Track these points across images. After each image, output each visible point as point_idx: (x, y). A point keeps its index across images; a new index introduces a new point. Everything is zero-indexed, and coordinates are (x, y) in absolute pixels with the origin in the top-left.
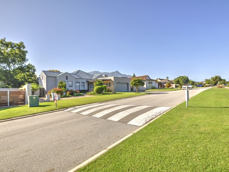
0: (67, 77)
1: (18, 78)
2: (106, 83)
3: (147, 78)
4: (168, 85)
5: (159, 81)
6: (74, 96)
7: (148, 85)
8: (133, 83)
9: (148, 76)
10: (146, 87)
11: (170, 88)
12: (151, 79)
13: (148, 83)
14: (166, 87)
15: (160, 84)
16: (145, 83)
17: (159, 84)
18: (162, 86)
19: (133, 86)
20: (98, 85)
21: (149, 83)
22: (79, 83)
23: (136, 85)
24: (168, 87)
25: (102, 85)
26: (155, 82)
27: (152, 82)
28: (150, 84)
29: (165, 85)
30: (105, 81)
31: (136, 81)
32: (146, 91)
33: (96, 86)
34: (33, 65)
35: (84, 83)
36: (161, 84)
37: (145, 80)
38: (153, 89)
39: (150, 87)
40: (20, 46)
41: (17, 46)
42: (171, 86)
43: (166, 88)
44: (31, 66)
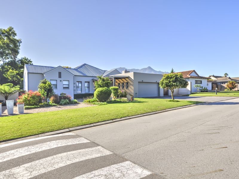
0: (60, 74)
1: (7, 76)
2: (118, 83)
3: (193, 74)
4: (231, 86)
5: (212, 80)
6: (61, 105)
7: (194, 85)
8: (165, 82)
9: (194, 71)
10: (190, 90)
11: (234, 90)
12: (200, 76)
13: (194, 82)
14: (226, 88)
15: (215, 84)
16: (189, 83)
17: (212, 84)
18: (219, 87)
19: (164, 87)
20: (101, 87)
21: (197, 82)
22: (81, 82)
23: (170, 86)
24: (231, 89)
25: (108, 86)
26: (206, 80)
27: (201, 81)
28: (198, 85)
29: (225, 85)
30: (120, 80)
31: (171, 78)
32: (190, 96)
33: (98, 87)
34: (29, 59)
35: (89, 82)
36: (217, 84)
37: (188, 78)
38: (204, 92)
39: (198, 89)
40: (10, 33)
41: (6, 34)
42: (235, 87)
43: (226, 90)
44: (27, 60)
